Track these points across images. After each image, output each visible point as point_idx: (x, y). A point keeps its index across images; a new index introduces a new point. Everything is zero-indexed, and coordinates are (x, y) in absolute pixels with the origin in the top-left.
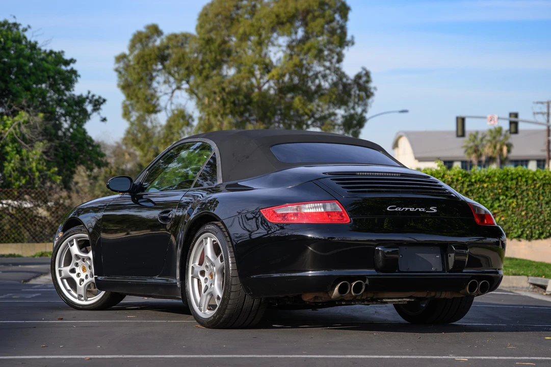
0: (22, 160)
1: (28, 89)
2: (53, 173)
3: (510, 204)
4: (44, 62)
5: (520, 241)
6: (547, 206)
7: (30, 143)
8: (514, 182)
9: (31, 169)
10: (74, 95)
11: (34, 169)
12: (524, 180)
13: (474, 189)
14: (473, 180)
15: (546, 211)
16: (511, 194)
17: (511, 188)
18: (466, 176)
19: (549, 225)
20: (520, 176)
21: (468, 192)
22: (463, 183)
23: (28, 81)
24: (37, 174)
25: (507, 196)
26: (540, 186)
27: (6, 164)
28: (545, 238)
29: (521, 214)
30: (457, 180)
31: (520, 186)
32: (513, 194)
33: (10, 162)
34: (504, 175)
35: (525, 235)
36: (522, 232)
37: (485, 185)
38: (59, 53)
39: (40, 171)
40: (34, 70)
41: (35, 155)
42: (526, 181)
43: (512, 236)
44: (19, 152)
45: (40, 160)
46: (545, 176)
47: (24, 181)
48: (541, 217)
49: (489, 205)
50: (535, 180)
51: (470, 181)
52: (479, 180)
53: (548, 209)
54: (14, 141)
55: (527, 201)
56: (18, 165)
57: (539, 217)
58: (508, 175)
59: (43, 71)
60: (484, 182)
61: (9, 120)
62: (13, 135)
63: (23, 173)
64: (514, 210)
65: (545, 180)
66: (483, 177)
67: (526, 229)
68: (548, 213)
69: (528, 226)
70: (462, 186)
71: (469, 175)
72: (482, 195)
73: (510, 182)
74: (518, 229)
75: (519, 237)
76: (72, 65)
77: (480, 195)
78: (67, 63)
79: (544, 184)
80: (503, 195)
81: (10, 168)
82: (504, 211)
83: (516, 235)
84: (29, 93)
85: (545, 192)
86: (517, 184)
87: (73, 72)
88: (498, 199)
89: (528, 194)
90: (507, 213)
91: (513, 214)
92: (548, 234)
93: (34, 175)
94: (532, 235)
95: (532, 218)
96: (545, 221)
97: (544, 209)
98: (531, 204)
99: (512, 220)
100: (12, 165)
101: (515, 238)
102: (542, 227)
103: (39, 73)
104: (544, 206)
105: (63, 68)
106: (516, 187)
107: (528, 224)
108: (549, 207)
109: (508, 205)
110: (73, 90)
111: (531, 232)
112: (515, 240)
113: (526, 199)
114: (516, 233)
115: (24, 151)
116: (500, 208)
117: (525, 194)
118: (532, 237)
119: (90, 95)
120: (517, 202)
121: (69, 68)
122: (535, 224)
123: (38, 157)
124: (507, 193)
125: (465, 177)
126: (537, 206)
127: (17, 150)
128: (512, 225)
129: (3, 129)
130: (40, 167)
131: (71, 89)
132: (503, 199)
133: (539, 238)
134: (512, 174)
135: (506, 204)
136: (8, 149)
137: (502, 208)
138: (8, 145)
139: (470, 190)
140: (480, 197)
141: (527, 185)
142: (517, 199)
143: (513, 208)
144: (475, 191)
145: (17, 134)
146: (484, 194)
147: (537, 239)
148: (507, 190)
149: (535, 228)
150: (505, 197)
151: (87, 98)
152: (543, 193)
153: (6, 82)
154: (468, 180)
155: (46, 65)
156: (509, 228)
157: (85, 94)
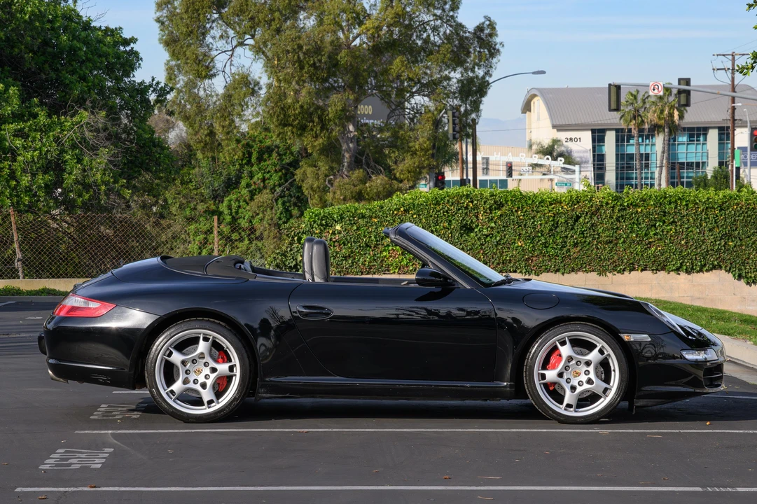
0: (84, 170)
1: (83, 78)
2: (122, 186)
3: (668, 232)
4: (102, 45)
5: (679, 274)
6: (710, 234)
7: (94, 149)
8: (673, 206)
9: (95, 182)
10: (134, 81)
11: (99, 181)
12: (684, 203)
13: (626, 215)
14: (626, 204)
15: (709, 239)
16: (669, 220)
17: (669, 213)
18: (617, 199)
19: (712, 255)
20: (680, 199)
21: (619, 217)
22: (613, 207)
23: (83, 68)
24: (103, 187)
25: (664, 222)
26: (703, 210)
27: (66, 176)
28: (707, 271)
29: (680, 243)
30: (607, 204)
31: (680, 210)
32: (672, 220)
33: (70, 174)
34: (661, 198)
35: (685, 268)
36: (681, 264)
37: (640, 210)
38: (116, 29)
39: (106, 183)
40: (90, 56)
41: (100, 163)
42: (687, 205)
43: (670, 268)
44: (79, 161)
45: (105, 170)
46: (708, 199)
47: (87, 196)
48: (703, 247)
49: (644, 232)
50: (697, 204)
51: (621, 205)
52: (631, 204)
53: (712, 237)
54: (74, 147)
55: (688, 228)
56: (80, 178)
57: (700, 246)
58: (665, 198)
59: (100, 56)
60: (637, 206)
61: (68, 122)
62: (72, 140)
63: (87, 187)
64: (672, 238)
65: (708, 204)
66: (637, 200)
67: (686, 261)
68: (712, 242)
69: (688, 258)
70: (613, 210)
71: (621, 198)
72: (636, 222)
73: (667, 207)
74: (677, 260)
75: (678, 270)
76: (132, 45)
77: (633, 221)
78: (127, 42)
79: (707, 208)
80: (660, 221)
81: (70, 181)
82: (661, 239)
83: (674, 268)
84: (85, 84)
85: (709, 218)
86: (676, 208)
87: (135, 54)
88: (655, 226)
89: (688, 220)
90: (665, 242)
91: (671, 243)
92: (711, 266)
93: (99, 190)
94: (693, 267)
95: (694, 247)
96: (708, 251)
97: (706, 237)
98: (691, 231)
99: (670, 250)
100: (73, 177)
101: (672, 271)
102: (704, 258)
103: (96, 58)
104: (707, 233)
105: (122, 48)
106: (675, 212)
107: (688, 254)
108: (712, 235)
109: (665, 233)
110: (134, 76)
111: (692, 264)
112: (672, 273)
113: (686, 226)
114: (674, 265)
115: (86, 159)
116: (656, 237)
117: (685, 220)
118: (692, 269)
119: (154, 83)
120: (676, 230)
121: (128, 49)
122: (696, 255)
123: (103, 166)
124: (664, 218)
125: (615, 200)
126: (700, 233)
127: (78, 159)
128: (670, 255)
129: (60, 133)
130: (106, 178)
131: (132, 75)
132: (659, 225)
133: (701, 271)
134: (670, 196)
135: (663, 232)
136: (68, 157)
137: (659, 236)
138: (66, 152)
139: (622, 216)
140: (634, 223)
141: (687, 209)
142: (676, 226)
143: (671, 236)
144: (628, 216)
145: (77, 139)
146: (637, 220)
147: (698, 272)
148: (665, 216)
149: (696, 259)
150: (661, 224)
151: (151, 86)
152: (705, 218)
153: (57, 70)
154: (619, 204)
155: (105, 49)
156: (667, 259)
157: (148, 81)
